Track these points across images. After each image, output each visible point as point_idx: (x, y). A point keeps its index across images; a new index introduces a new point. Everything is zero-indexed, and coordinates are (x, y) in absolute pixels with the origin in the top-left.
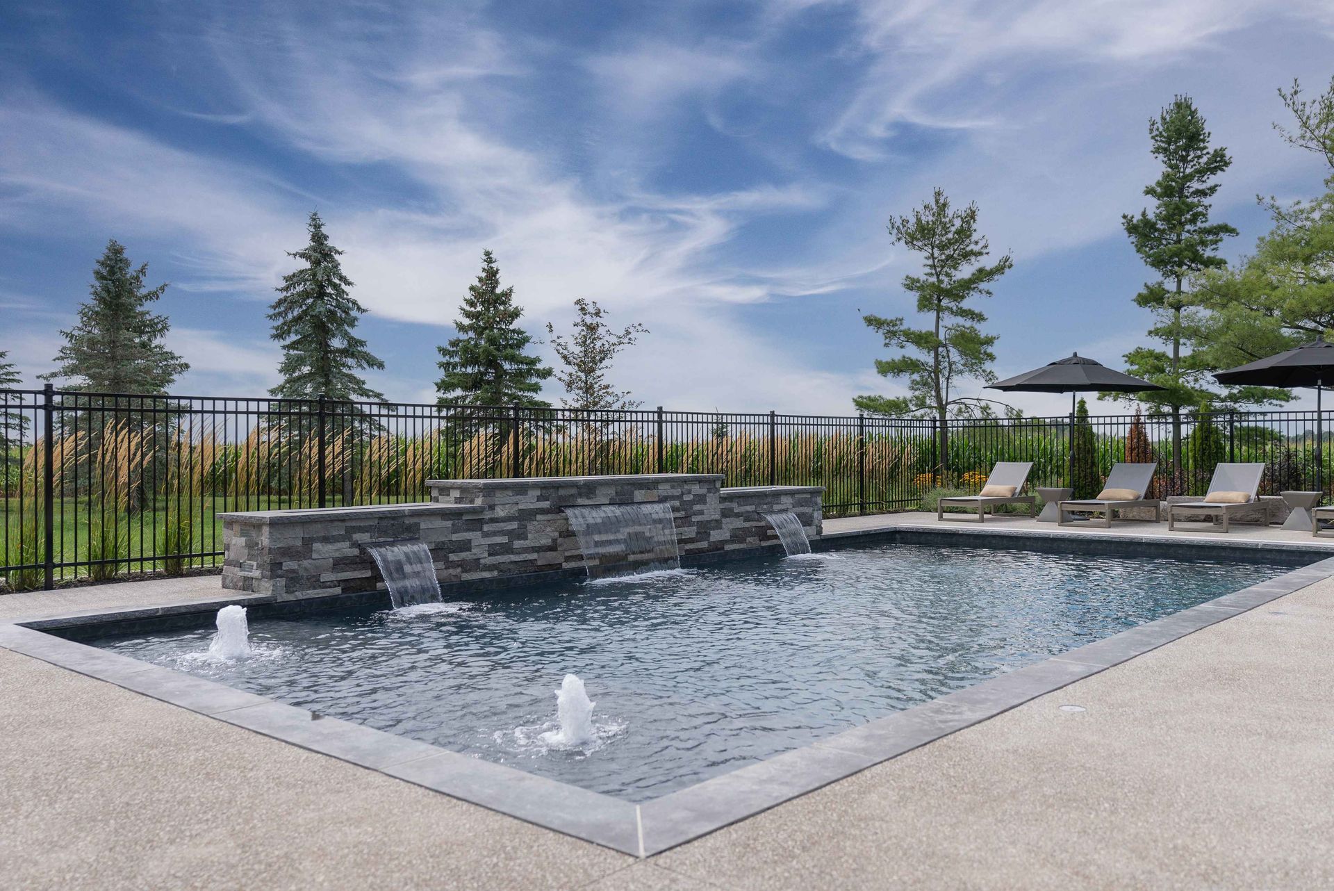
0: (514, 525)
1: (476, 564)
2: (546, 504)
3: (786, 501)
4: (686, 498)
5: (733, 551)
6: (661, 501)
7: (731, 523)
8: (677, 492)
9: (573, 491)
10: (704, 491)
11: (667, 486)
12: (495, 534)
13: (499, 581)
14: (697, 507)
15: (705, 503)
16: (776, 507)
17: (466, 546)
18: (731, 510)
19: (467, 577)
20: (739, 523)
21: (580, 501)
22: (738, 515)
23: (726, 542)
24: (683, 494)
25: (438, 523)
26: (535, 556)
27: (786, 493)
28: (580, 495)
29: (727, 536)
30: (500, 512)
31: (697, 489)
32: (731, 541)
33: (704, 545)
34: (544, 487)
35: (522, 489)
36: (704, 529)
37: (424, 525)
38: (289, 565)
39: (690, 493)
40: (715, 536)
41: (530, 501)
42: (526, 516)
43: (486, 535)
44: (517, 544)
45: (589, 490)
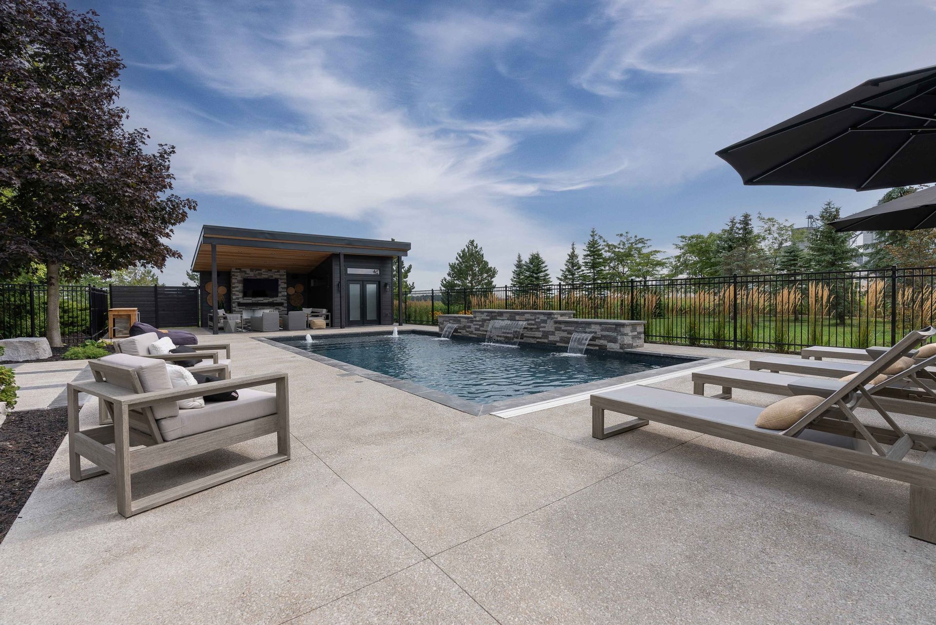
0: (481, 323)
1: (471, 333)
2: (488, 318)
3: (594, 328)
4: (537, 320)
5: (562, 346)
6: (526, 321)
7: (560, 334)
8: (533, 318)
9: (496, 314)
10: (546, 318)
11: (529, 315)
12: (476, 325)
13: (477, 338)
14: (542, 325)
15: (546, 323)
16: (587, 330)
17: (469, 327)
18: (561, 328)
19: (470, 335)
20: (565, 334)
21: (498, 318)
22: (564, 331)
23: (557, 342)
24: (535, 319)
25: (464, 320)
26: (485, 333)
27: (596, 323)
28: (499, 316)
29: (558, 339)
30: (477, 319)
31: (542, 317)
32: (561, 342)
33: (546, 341)
34: (488, 312)
35: (482, 313)
36: (546, 334)
37: (462, 320)
38: (441, 326)
39: (539, 318)
40: (551, 338)
41: (484, 316)
42: (484, 321)
43: (474, 325)
44: (481, 328)
45: (501, 314)
